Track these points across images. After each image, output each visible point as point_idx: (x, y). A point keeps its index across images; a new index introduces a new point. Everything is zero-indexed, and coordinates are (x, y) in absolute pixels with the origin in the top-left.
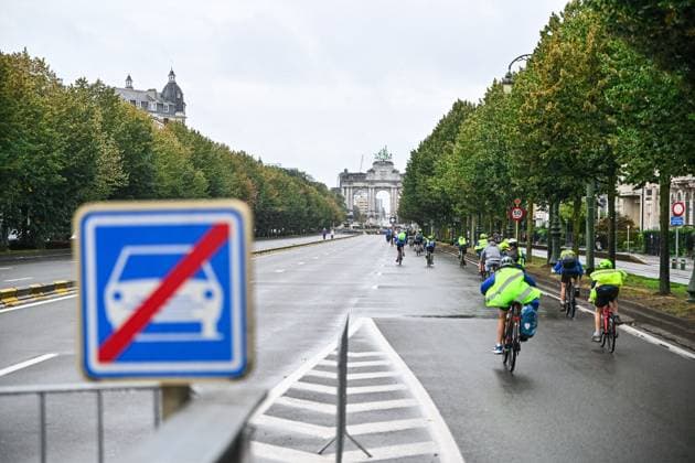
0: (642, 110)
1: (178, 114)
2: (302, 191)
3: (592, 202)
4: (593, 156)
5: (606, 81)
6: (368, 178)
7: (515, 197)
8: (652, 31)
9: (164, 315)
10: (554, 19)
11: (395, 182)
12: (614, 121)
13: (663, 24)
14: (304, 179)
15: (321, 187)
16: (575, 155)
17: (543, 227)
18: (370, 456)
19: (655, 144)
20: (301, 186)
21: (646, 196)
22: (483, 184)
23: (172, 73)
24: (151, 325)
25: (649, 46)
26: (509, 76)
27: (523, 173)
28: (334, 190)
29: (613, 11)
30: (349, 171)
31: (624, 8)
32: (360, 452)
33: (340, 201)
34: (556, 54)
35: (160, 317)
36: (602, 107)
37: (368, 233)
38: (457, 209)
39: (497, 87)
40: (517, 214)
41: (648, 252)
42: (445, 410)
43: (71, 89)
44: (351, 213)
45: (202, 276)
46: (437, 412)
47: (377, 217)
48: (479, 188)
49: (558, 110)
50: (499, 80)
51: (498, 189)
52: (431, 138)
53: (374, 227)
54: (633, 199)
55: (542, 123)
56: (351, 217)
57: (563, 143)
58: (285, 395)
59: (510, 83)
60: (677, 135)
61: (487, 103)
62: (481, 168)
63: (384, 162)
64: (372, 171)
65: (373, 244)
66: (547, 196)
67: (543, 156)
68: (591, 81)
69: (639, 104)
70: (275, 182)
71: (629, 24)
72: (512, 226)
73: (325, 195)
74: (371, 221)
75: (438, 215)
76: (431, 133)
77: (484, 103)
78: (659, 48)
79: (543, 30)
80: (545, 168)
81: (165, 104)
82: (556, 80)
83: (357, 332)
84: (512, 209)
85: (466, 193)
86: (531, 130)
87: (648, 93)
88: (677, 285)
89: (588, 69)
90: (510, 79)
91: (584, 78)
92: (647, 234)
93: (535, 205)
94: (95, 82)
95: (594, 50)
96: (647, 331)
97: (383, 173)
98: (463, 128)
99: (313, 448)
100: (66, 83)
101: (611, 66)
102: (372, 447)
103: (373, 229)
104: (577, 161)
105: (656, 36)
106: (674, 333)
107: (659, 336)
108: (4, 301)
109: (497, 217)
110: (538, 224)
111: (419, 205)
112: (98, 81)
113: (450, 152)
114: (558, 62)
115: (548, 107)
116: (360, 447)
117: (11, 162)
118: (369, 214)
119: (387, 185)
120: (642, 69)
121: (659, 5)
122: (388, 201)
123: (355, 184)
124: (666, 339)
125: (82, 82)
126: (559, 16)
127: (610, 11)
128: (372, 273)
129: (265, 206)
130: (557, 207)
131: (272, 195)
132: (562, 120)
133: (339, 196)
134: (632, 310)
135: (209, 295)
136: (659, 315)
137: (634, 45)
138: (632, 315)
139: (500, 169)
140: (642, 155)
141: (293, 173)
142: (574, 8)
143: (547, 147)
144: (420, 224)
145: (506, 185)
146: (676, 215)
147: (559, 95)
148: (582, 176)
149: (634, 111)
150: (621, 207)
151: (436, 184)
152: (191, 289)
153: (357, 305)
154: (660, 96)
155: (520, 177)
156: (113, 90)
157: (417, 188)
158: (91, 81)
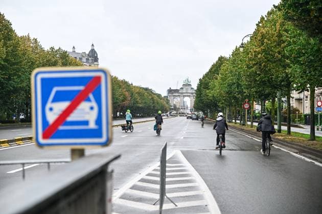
0: (302, 56)
1: (95, 63)
2: (150, 97)
3: (280, 100)
4: (280, 79)
5: (285, 44)
6: (180, 92)
7: (245, 98)
8: (304, 19)
9: (72, 118)
10: (262, 18)
11: (192, 93)
12: (289, 62)
13: (309, 16)
14: (152, 92)
15: (159, 96)
16: (272, 78)
17: (259, 113)
18: (176, 206)
19: (308, 72)
20: (150, 95)
21: (305, 99)
22: (231, 93)
23: (93, 45)
24: (66, 122)
25: (303, 26)
26: (242, 44)
27: (249, 87)
28: (165, 97)
29: (287, 10)
30: (172, 89)
31: (292, 9)
32: (172, 204)
33: (168, 102)
34: (262, 32)
35: (70, 118)
36: (283, 56)
37: (180, 116)
38: (220, 104)
39: (237, 49)
40: (246, 106)
41: (306, 123)
42: (211, 188)
43: (48, 52)
44: (173, 107)
45: (89, 100)
46: (207, 188)
47: (184, 108)
48: (229, 94)
49: (264, 58)
50: (238, 46)
51: (238, 95)
52: (208, 73)
53: (183, 113)
54: (299, 100)
55: (257, 64)
56: (172, 109)
57: (266, 73)
58: (139, 181)
59: (243, 47)
60: (317, 68)
61: (233, 56)
62: (230, 86)
63: (187, 85)
64: (182, 88)
65: (182, 121)
66: (260, 97)
67: (257, 79)
68: (278, 45)
69: (300, 54)
70: (139, 93)
71: (294, 16)
72: (245, 112)
73: (161, 99)
74: (182, 111)
75: (212, 107)
76: (208, 71)
77: (232, 56)
78: (308, 26)
79: (257, 23)
80: (258, 84)
81: (90, 59)
82: (263, 44)
83: (173, 156)
84: (244, 104)
85: (224, 97)
86: (252, 67)
87: (304, 49)
88: (318, 137)
89: (277, 40)
90: (242, 45)
91: (275, 43)
92: (306, 116)
93: (254, 102)
94: (58, 49)
95: (280, 30)
96: (304, 156)
97: (187, 89)
98: (222, 68)
99: (151, 202)
100: (46, 49)
101: (287, 37)
102: (177, 202)
103: (182, 114)
104: (272, 81)
105: (306, 21)
106: (317, 157)
107: (310, 158)
108: (17, 142)
109: (238, 108)
110: (257, 112)
111: (203, 103)
112: (60, 48)
113: (217, 79)
114: (263, 36)
115: (259, 56)
116: (172, 202)
117: (21, 83)
118: (181, 107)
119: (189, 94)
120: (301, 38)
121: (308, 7)
122: (189, 102)
123: (174, 94)
124: (313, 159)
125: (52, 48)
126: (265, 17)
127: (285, 10)
128: (181, 132)
129: (134, 103)
130: (264, 103)
131: (137, 99)
132: (266, 62)
133: (167, 100)
134: (298, 147)
135: (92, 108)
136: (310, 149)
137: (297, 26)
138: (298, 149)
139: (239, 85)
140: (302, 77)
141: (146, 89)
142: (271, 13)
143: (259, 75)
144: (204, 112)
145: (241, 92)
146: (318, 106)
147: (264, 51)
148: (276, 88)
149: (298, 57)
150: (294, 104)
151: (210, 93)
152: (84, 106)
153: (174, 145)
154: (309, 50)
155: (248, 89)
156: (66, 52)
157: (202, 95)
158: (56, 48)
